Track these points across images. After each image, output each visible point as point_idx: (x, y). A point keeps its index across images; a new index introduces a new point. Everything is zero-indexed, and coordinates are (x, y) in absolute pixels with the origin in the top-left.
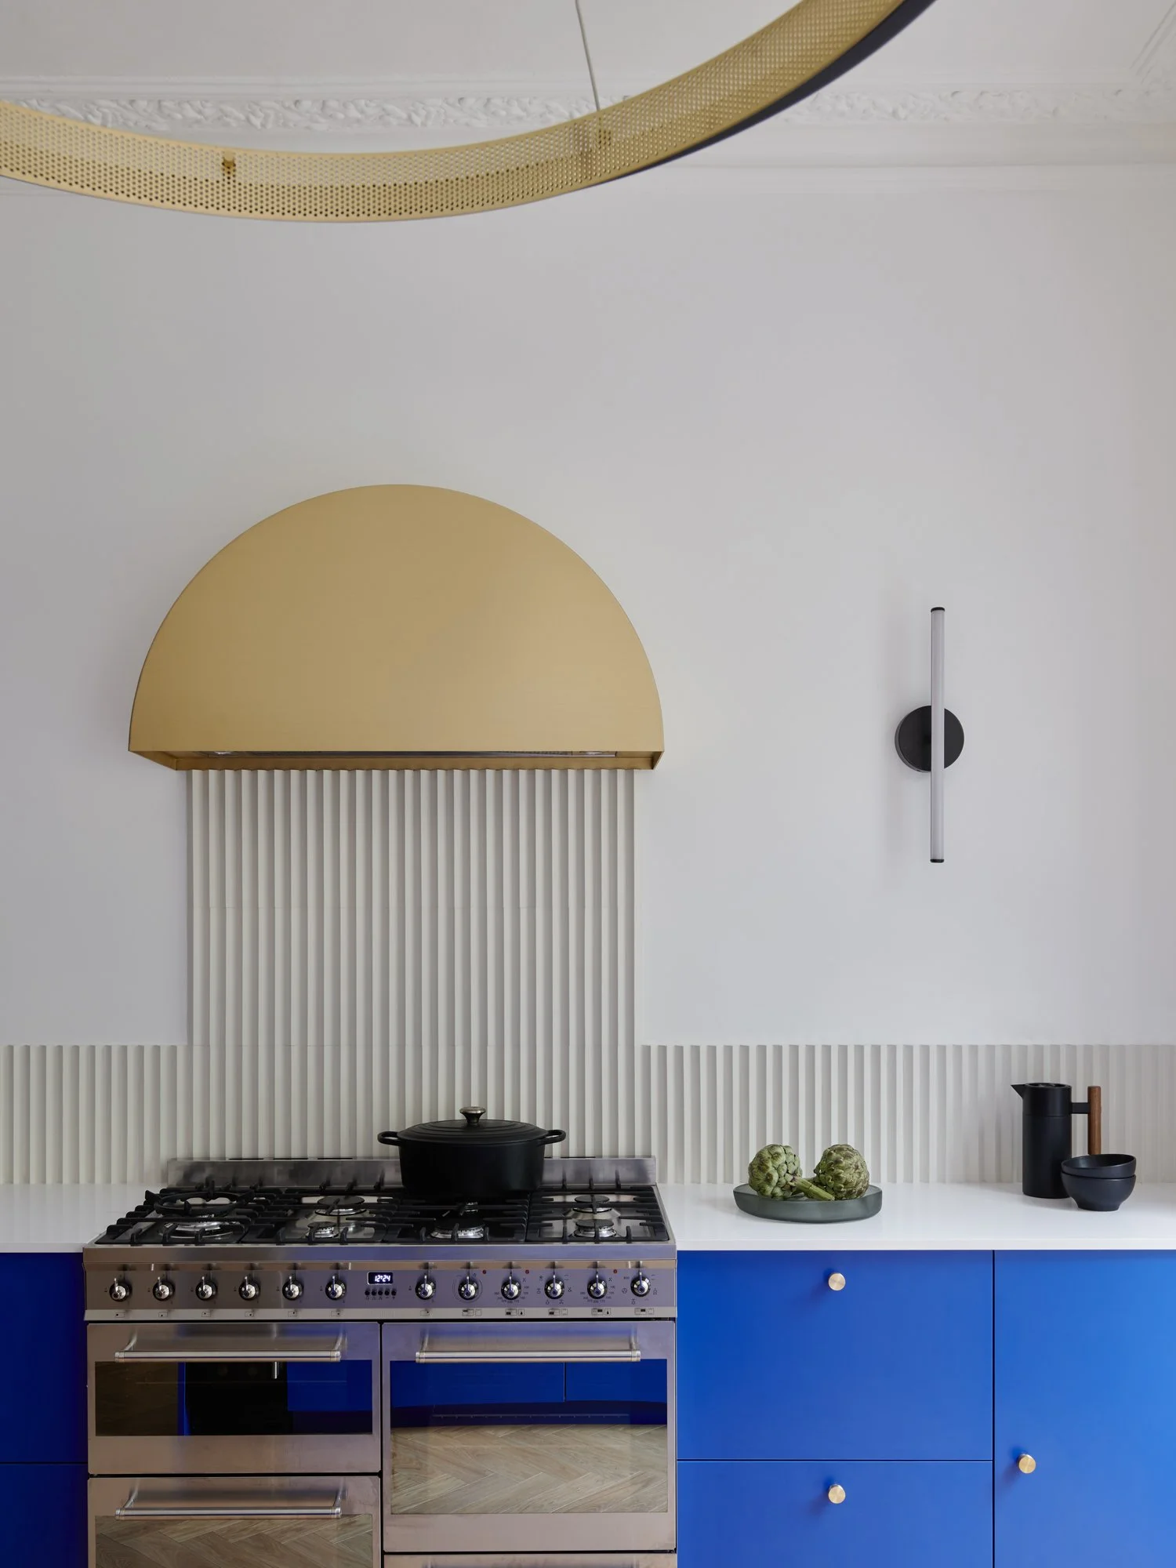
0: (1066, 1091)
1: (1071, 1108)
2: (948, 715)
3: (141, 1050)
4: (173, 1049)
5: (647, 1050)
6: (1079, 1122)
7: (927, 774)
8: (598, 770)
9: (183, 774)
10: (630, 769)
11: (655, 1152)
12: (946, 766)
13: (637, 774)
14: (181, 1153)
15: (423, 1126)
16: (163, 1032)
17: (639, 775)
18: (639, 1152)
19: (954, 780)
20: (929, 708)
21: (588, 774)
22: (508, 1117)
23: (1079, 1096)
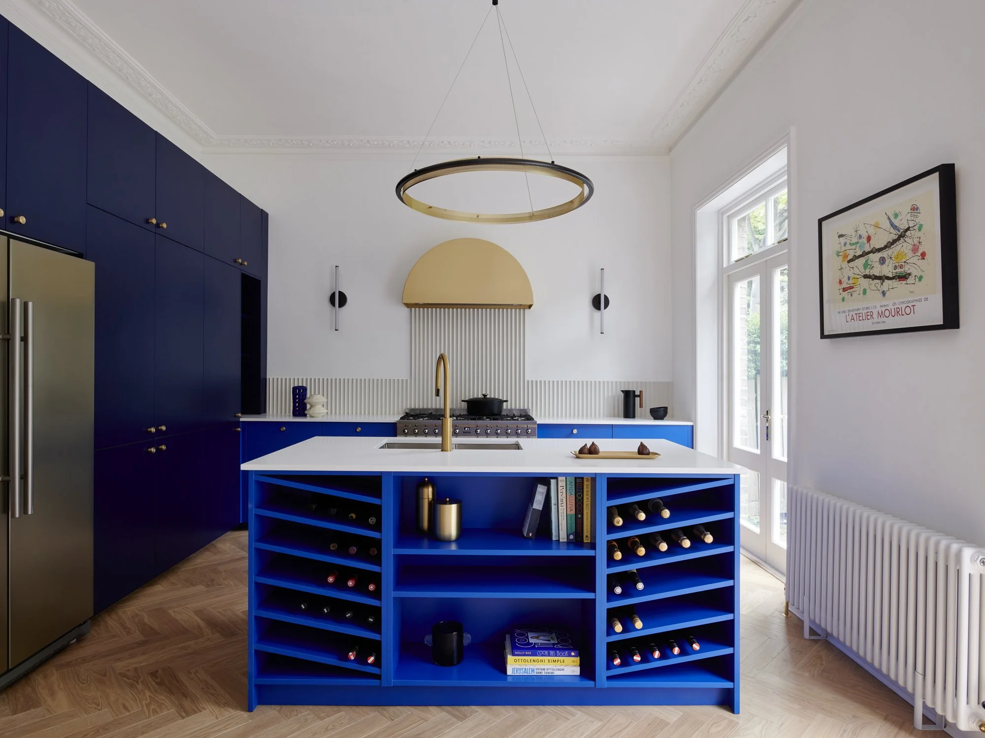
0: (634, 392)
1: (635, 396)
2: (605, 296)
3: (403, 380)
4: (407, 380)
5: (528, 381)
6: (637, 399)
7: (600, 311)
8: (516, 309)
9: (409, 309)
10: (524, 309)
11: (530, 408)
12: (605, 309)
13: (526, 310)
14: (409, 407)
15: (471, 399)
16: (405, 376)
17: (527, 311)
18: (526, 408)
19: (606, 313)
20: (600, 294)
21: (513, 310)
22: (492, 397)
23: (637, 393)
